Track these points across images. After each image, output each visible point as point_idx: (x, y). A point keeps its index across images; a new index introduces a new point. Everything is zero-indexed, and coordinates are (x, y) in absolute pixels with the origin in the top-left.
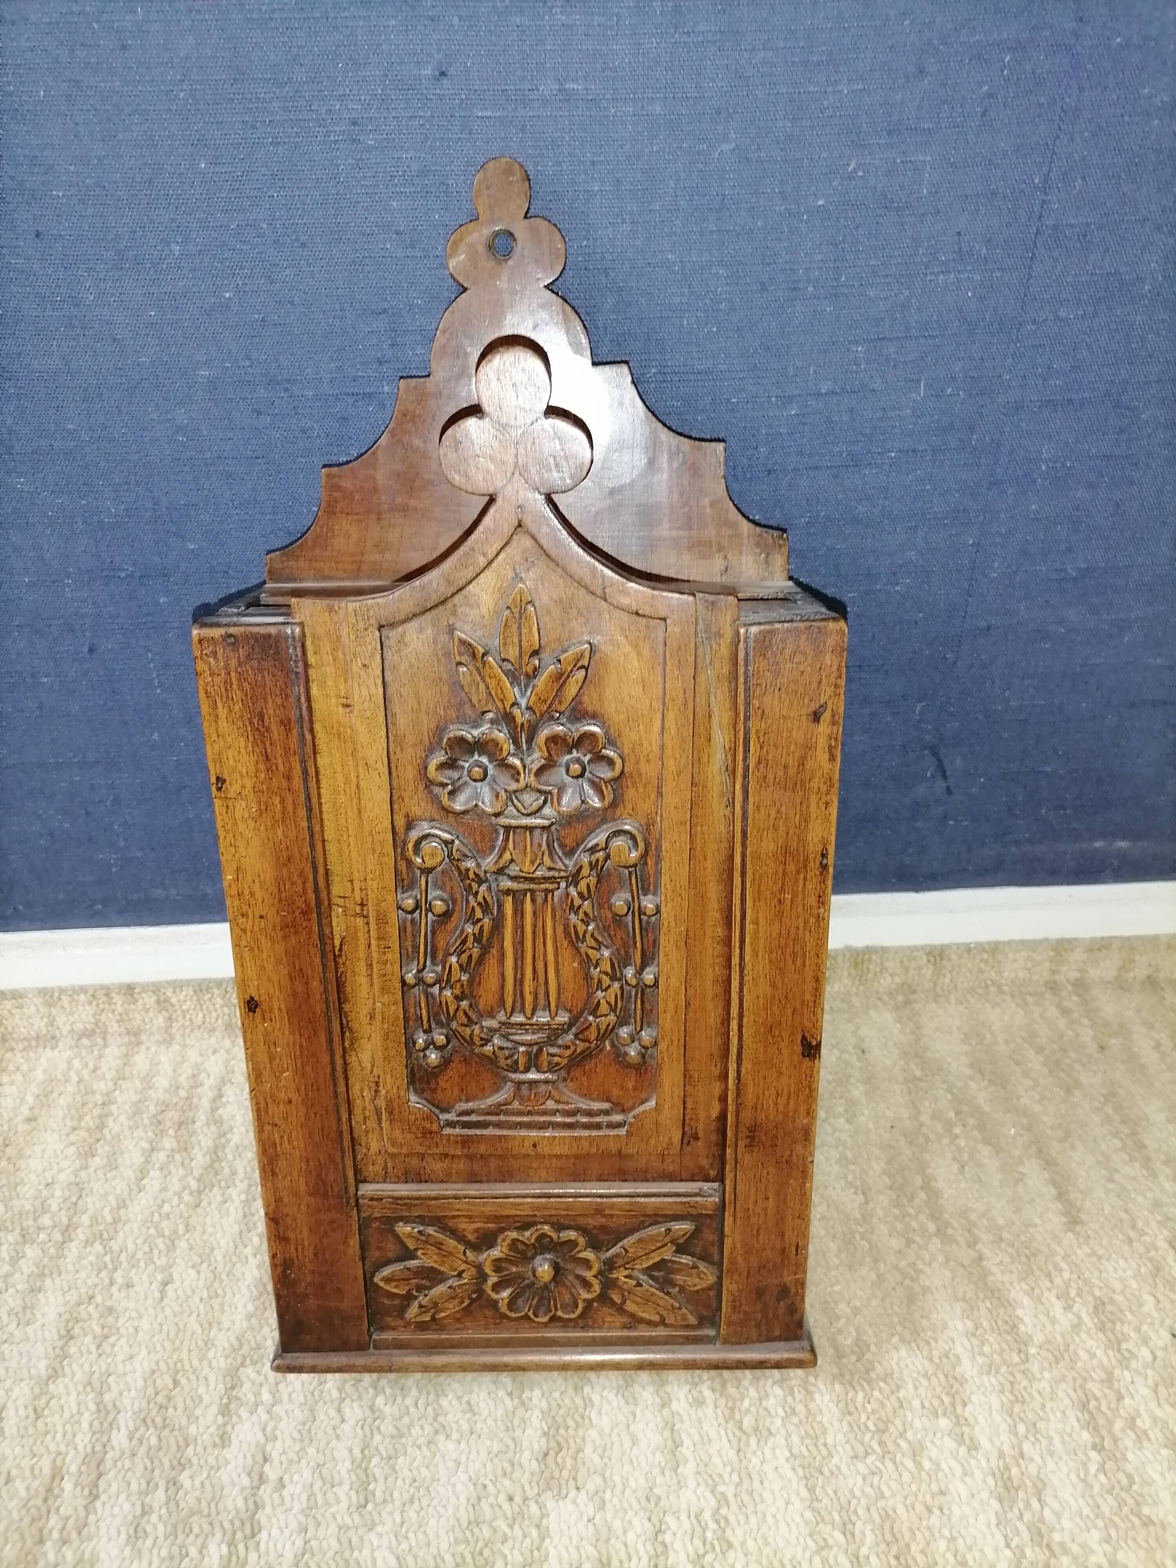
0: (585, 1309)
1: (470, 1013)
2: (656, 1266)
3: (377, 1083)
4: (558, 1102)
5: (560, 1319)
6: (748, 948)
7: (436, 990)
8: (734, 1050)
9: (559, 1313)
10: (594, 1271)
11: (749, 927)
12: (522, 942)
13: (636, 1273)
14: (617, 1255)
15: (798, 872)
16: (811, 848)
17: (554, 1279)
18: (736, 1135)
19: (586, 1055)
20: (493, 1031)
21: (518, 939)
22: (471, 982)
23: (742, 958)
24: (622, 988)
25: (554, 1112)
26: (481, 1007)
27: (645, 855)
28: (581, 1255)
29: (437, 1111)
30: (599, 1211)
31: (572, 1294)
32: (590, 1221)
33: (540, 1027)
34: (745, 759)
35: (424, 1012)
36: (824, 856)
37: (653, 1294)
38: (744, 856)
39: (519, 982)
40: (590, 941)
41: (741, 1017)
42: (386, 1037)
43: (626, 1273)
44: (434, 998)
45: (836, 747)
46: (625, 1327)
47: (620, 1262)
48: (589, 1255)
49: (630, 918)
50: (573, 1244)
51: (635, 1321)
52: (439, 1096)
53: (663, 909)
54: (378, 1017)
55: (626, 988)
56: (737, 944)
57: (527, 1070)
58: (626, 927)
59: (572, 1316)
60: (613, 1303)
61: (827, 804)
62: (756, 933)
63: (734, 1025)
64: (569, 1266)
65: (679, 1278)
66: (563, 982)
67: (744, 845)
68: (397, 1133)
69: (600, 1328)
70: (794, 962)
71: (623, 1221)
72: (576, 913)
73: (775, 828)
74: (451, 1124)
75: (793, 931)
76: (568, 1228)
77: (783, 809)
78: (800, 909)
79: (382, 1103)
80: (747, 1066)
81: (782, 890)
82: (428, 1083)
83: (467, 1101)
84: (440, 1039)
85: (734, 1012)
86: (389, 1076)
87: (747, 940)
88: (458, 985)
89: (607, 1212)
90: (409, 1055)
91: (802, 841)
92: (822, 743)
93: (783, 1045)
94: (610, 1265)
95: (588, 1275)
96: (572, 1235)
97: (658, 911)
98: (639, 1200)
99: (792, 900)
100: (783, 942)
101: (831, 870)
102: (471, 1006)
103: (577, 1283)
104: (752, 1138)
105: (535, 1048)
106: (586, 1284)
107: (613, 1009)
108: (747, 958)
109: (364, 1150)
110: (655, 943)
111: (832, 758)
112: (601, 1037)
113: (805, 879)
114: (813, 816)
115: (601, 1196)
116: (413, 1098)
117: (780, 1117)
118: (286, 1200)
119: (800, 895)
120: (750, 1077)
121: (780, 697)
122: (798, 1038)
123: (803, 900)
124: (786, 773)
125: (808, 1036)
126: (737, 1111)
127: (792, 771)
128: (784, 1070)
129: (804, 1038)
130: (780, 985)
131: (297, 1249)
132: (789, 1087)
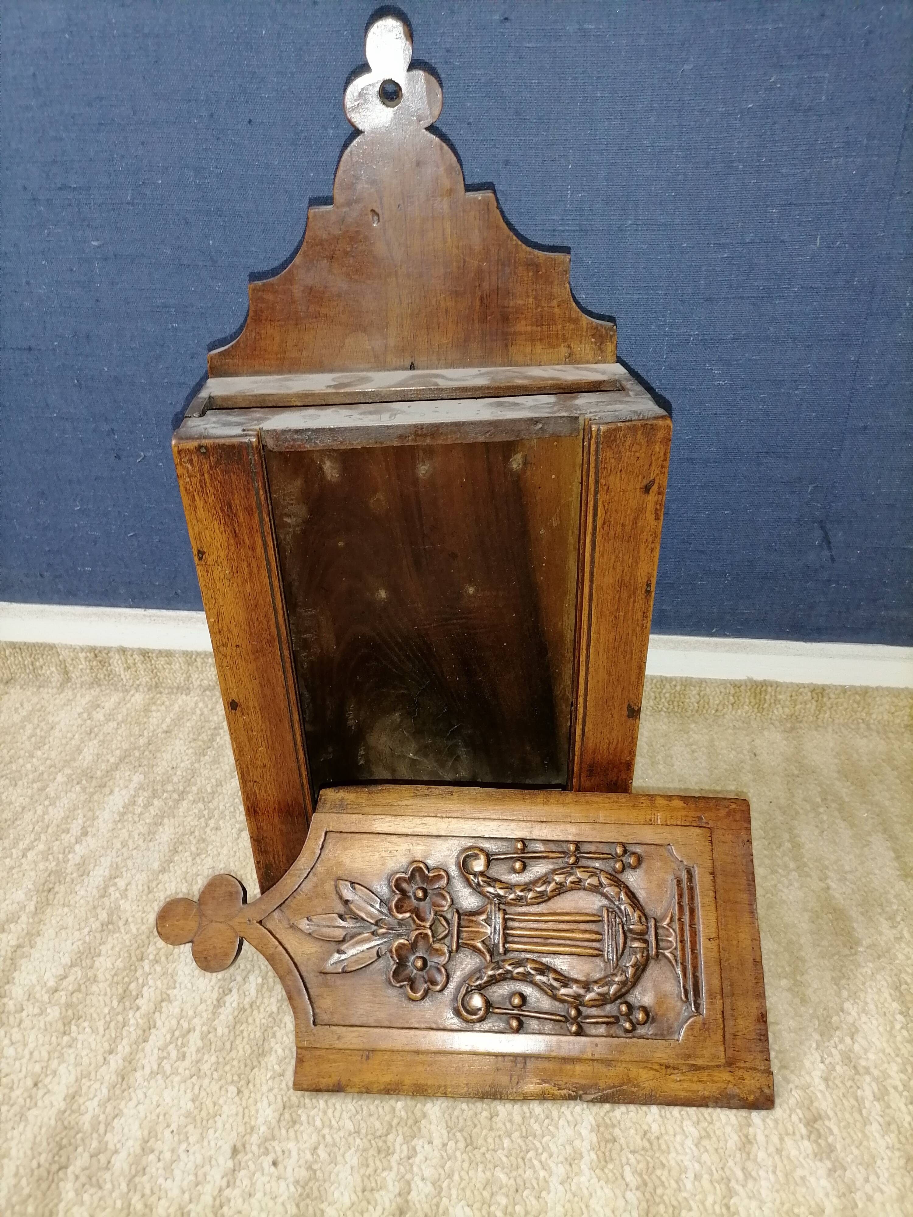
6: (592, 650)
8: (580, 716)
11: (593, 635)
15: (629, 597)
16: (639, 580)
18: (580, 769)
23: (588, 656)
34: (594, 520)
36: (648, 585)
38: (591, 588)
41: (586, 694)
45: (661, 510)
56: (585, 648)
61: (652, 550)
62: (598, 639)
63: (581, 700)
67: (591, 581)
70: (624, 657)
73: (614, 568)
75: (624, 637)
77: (621, 555)
78: (630, 622)
80: (589, 726)
81: (617, 610)
85: (581, 692)
87: (592, 644)
91: (633, 576)
92: (650, 507)
93: (615, 711)
99: (624, 616)
100: (617, 644)
101: (653, 594)
104: (591, 771)
108: (591, 656)
111: (657, 518)
113: (634, 602)
114: (642, 558)
117: (611, 757)
118: (265, 828)
119: (630, 613)
120: (591, 733)
121: (621, 477)
122: (626, 706)
123: (632, 615)
124: (623, 530)
125: (632, 704)
126: (581, 755)
127: (628, 528)
128: (615, 727)
129: (629, 706)
130: (614, 673)
131: (274, 858)
132: (618, 737)
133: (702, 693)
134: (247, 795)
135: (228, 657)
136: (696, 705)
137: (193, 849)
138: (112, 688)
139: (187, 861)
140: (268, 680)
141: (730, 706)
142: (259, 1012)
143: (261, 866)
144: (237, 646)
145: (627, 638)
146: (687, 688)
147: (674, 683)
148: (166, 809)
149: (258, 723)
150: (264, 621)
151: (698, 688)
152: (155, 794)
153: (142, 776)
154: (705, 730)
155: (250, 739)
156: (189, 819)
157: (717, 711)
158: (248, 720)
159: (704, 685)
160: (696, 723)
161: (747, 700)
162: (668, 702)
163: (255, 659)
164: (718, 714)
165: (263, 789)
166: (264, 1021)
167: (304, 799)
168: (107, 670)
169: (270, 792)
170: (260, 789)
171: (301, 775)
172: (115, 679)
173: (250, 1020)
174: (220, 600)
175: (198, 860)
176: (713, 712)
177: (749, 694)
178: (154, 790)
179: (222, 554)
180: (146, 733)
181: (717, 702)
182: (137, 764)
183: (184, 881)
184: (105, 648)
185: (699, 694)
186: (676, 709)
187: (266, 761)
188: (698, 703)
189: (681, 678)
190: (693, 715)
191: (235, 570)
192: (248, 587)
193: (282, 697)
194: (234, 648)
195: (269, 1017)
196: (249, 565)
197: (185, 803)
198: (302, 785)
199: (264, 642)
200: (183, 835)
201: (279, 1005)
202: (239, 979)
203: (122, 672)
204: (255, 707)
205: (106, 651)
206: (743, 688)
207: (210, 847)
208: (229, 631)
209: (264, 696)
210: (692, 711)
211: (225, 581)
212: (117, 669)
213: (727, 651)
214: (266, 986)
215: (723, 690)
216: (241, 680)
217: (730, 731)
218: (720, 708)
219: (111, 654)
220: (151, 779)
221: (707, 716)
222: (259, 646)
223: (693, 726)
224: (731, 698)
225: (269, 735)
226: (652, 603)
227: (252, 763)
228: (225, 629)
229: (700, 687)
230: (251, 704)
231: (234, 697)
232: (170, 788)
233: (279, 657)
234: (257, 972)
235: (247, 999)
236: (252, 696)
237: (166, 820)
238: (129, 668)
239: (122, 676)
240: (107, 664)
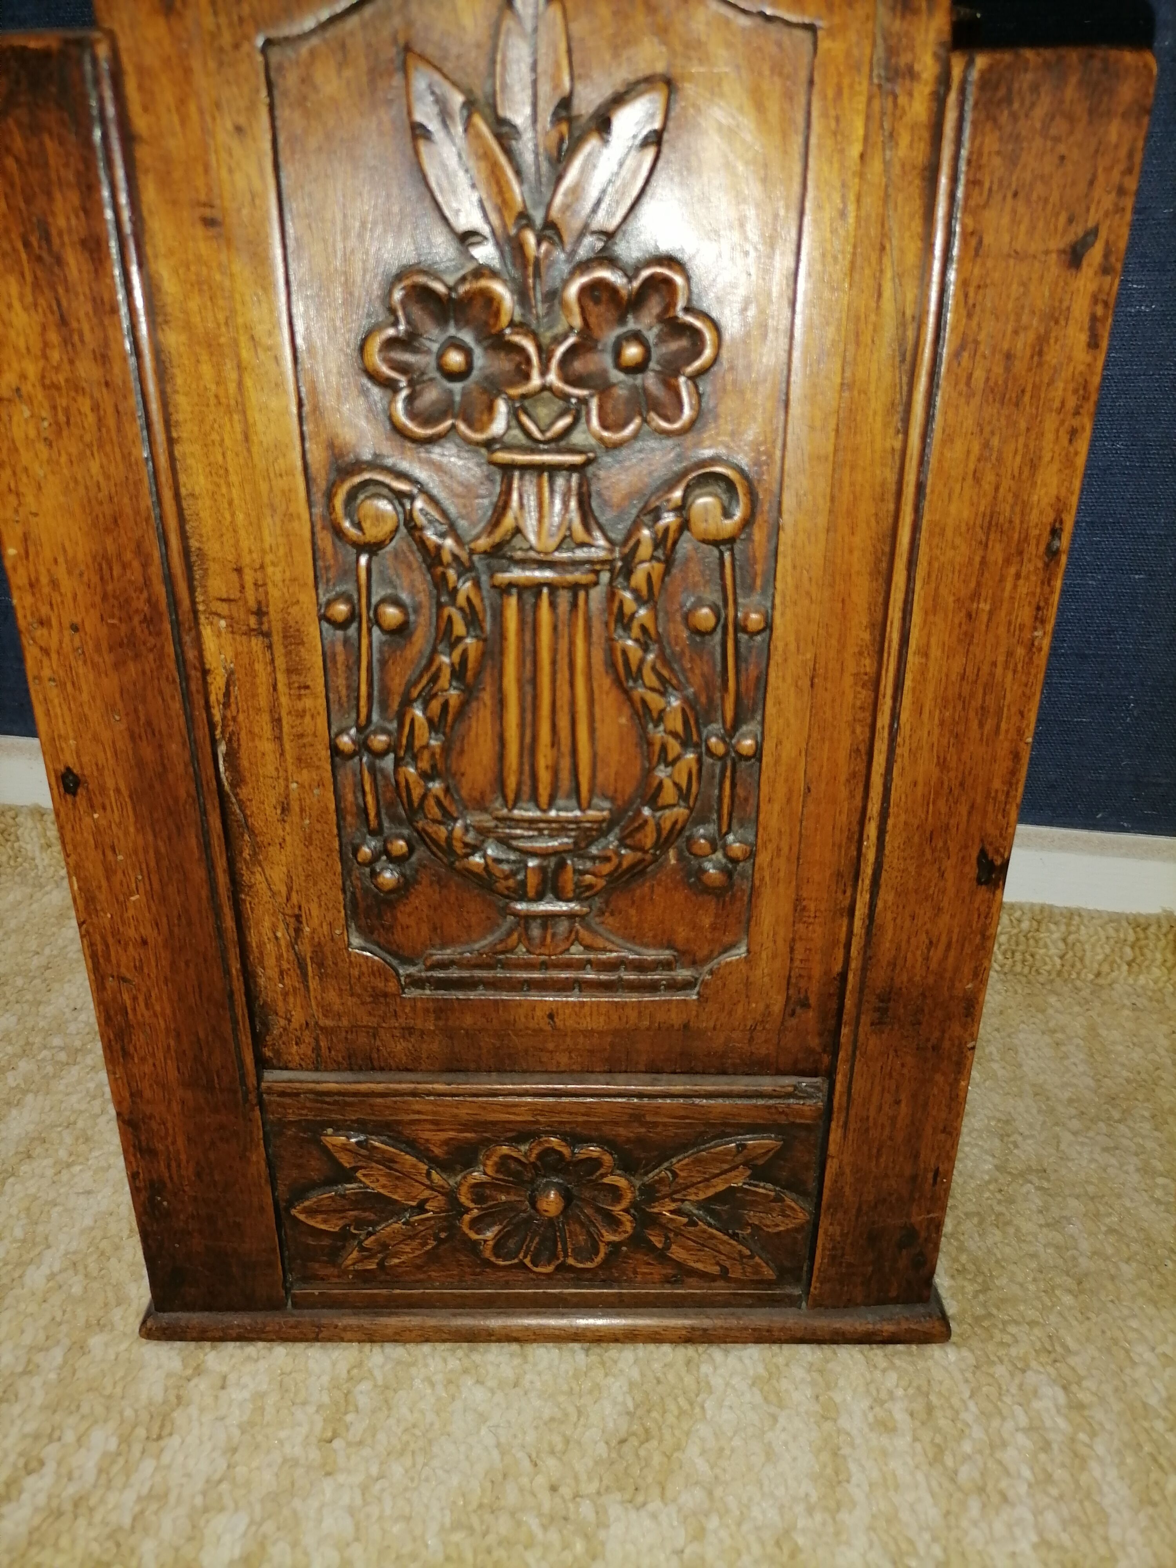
0: (608, 1256)
1: (446, 803)
2: (718, 1198)
3: (298, 918)
4: (588, 948)
5: (571, 1268)
6: (907, 699)
7: (388, 762)
8: (868, 871)
9: (571, 1261)
10: (625, 1204)
11: (912, 659)
12: (534, 681)
13: (687, 1206)
14: (661, 1181)
15: (1007, 561)
16: (1034, 517)
17: (564, 1211)
18: (859, 1005)
19: (637, 872)
20: (484, 833)
21: (528, 674)
22: (446, 749)
23: (895, 715)
24: (699, 761)
25: (581, 965)
26: (464, 793)
27: (747, 522)
28: (606, 1180)
29: (395, 962)
30: (636, 1116)
31: (590, 1234)
32: (622, 1131)
33: (560, 827)
35: (370, 799)
36: (1055, 533)
37: (712, 1237)
38: (916, 528)
39: (530, 750)
40: (650, 678)
41: (884, 815)
42: (308, 841)
43: (673, 1206)
44: (386, 777)
45: (1105, 317)
46: (667, 1280)
47: (665, 1190)
48: (619, 1180)
49: (718, 637)
50: (596, 1163)
51: (683, 1273)
52: (398, 937)
53: (778, 621)
54: (295, 807)
55: (708, 760)
56: (889, 692)
57: (539, 897)
58: (712, 654)
59: (589, 1265)
60: (652, 1248)
61: (1073, 433)
62: (923, 670)
63: (872, 829)
64: (587, 1194)
65: (752, 1216)
66: (600, 750)
67: (917, 510)
68: (332, 996)
69: (630, 1282)
70: (981, 725)
71: (672, 1131)
72: (627, 628)
73: (977, 479)
74: (417, 983)
75: (986, 669)
76: (589, 1140)
77: (995, 442)
78: (1002, 630)
79: (305, 948)
80: (886, 896)
81: (975, 596)
82: (380, 916)
83: (443, 946)
84: (400, 846)
85: (874, 808)
86: (314, 907)
87: (908, 683)
88: (426, 755)
89: (649, 1118)
90: (347, 873)
91: (1022, 504)
92: (1081, 309)
93: (948, 864)
94: (650, 1193)
95: (617, 1209)
96: (594, 1150)
97: (768, 626)
98: (697, 1101)
99: (991, 613)
100: (966, 689)
101: (1064, 559)
102: (447, 790)
103: (598, 1219)
104: (883, 1011)
105: (553, 862)
106: (613, 1222)
107: (684, 795)
108: (904, 716)
109: (283, 1022)
110: (762, 682)
111: (1093, 344)
112: (663, 843)
113: (1018, 576)
114: (1047, 456)
115: (640, 1095)
116: (356, 941)
117: (931, 980)
118: (148, 1094)
119: (1005, 605)
120: (889, 916)
121: (1014, 211)
122: (975, 853)
123: (1009, 613)
124: (1007, 369)
125: (990, 850)
126: (864, 969)
127: (1019, 366)
128: (945, 904)
129: (983, 853)
130: (953, 765)
131: (169, 1167)
132: (950, 932)
133: (1071, 938)
134: (107, 1012)
135: (54, 656)
136: (1058, 961)
137: (62, 1154)
138: (17, 879)
139: (42, 1176)
140: (149, 723)
141: (1125, 967)
142: (90, 1524)
143: (140, 1184)
144: (75, 628)
145: (992, 675)
146: (1043, 927)
147: (1018, 914)
148: (37, 1078)
149: (126, 833)
150: (136, 564)
151: (1063, 928)
152: (26, 1051)
153: (14, 1019)
154: (1077, 1009)
155: (109, 872)
156: (74, 1099)
157: (1098, 975)
158: (104, 822)
159: (1076, 920)
160: (1058, 994)
161: (1158, 956)
162: (1004, 953)
163: (116, 666)
164: (1101, 981)
165: (141, 999)
166: (95, 1547)
167: (235, 1030)
168: (12, 848)
169: (158, 1008)
170: (135, 999)
171: (227, 972)
172: (26, 865)
173: (64, 1542)
174: (30, 499)
175: (65, 1176)
176: (1091, 976)
177: (1163, 943)
178: (27, 1043)
179: (32, 369)
180: (47, 951)
181: (1100, 957)
182: (13, 998)
183: (23, 1215)
184: (11, 809)
185: (1064, 940)
186: (1018, 968)
187: (148, 931)
188: (1062, 957)
189: (1032, 905)
190: (1052, 981)
191: (62, 418)
192: (95, 467)
193: (180, 769)
194: (67, 633)
195: (110, 1536)
196: (96, 407)
197: (75, 1070)
198: (231, 995)
199: (136, 620)
200: (53, 1126)
201: (137, 1509)
202: (70, 1437)
203: (37, 854)
204: (118, 790)
205: (12, 813)
206: (1153, 929)
207: (96, 1153)
208: (54, 584)
209: (140, 764)
210: (1049, 972)
211: (41, 447)
212: (29, 847)
213: (1126, 855)
214: (121, 1461)
215: (1112, 933)
216: (83, 719)
217: (1126, 1012)
218: (1106, 968)
219: (20, 819)
220: (29, 1025)
221: (1079, 983)
222: (124, 629)
223: (1053, 999)
224: (1128, 950)
225: (153, 864)
226: (1058, 584)
227: (115, 932)
228: (44, 580)
229: (1068, 925)
230: (110, 783)
231: (69, 759)
232: (57, 1041)
233: (172, 665)
234: (112, 1425)
235: (71, 1490)
236: (111, 761)
237: (30, 1097)
238: (49, 846)
239: (37, 861)
240: (12, 838)
